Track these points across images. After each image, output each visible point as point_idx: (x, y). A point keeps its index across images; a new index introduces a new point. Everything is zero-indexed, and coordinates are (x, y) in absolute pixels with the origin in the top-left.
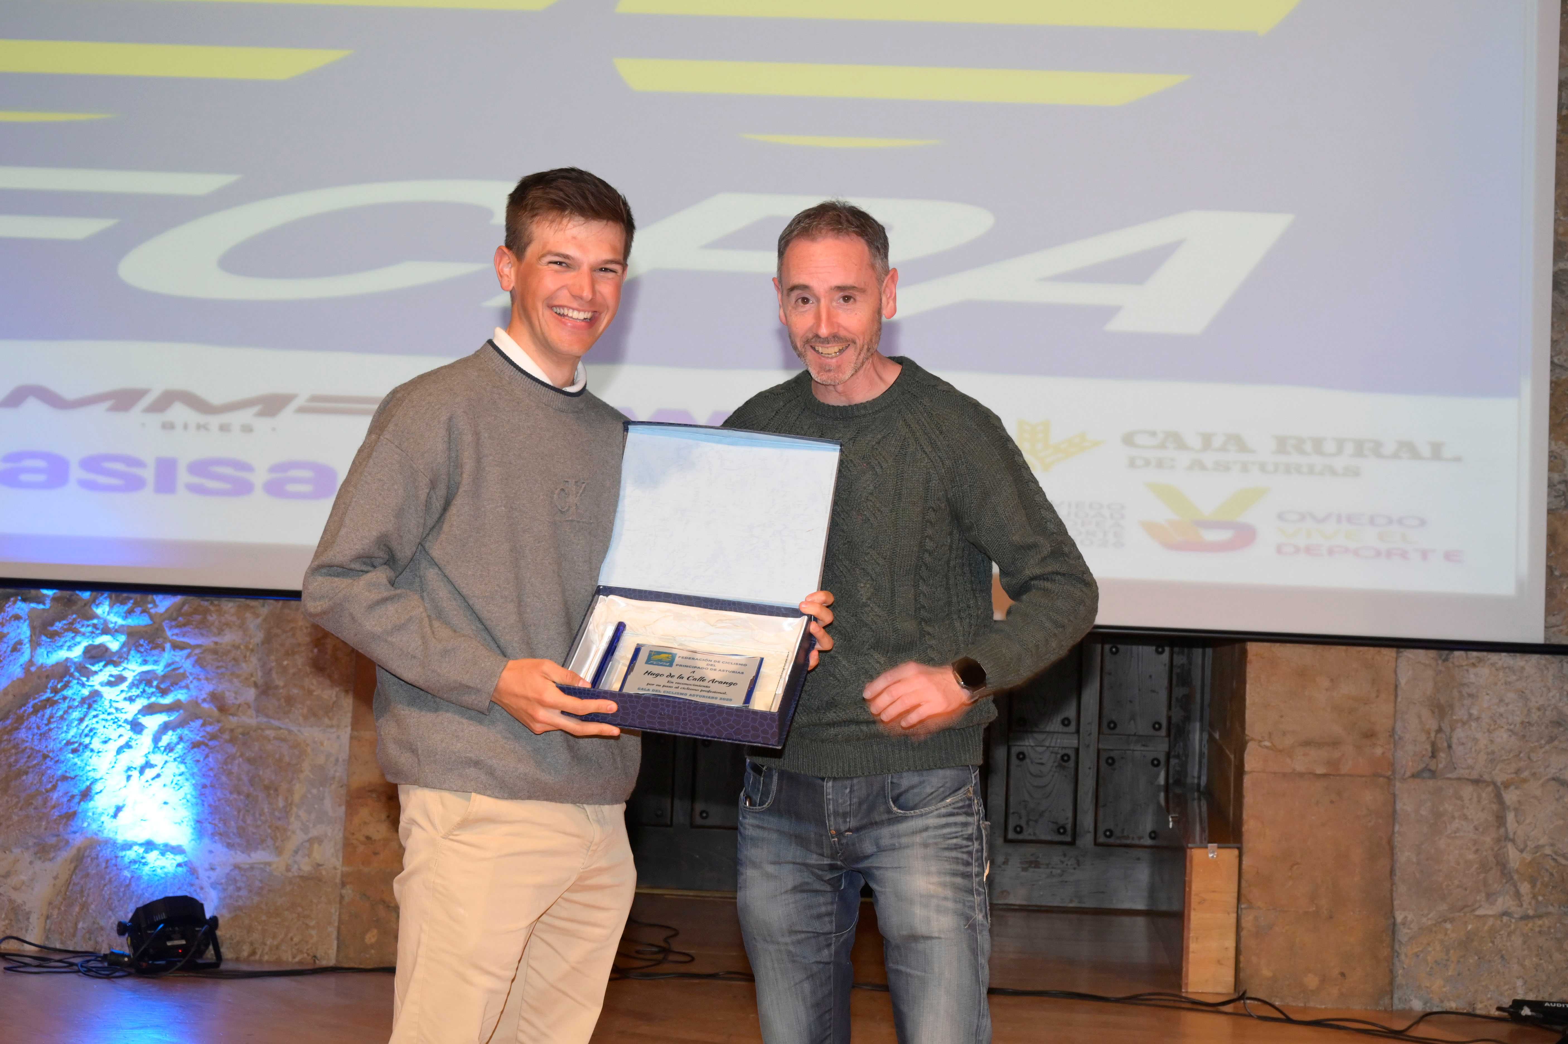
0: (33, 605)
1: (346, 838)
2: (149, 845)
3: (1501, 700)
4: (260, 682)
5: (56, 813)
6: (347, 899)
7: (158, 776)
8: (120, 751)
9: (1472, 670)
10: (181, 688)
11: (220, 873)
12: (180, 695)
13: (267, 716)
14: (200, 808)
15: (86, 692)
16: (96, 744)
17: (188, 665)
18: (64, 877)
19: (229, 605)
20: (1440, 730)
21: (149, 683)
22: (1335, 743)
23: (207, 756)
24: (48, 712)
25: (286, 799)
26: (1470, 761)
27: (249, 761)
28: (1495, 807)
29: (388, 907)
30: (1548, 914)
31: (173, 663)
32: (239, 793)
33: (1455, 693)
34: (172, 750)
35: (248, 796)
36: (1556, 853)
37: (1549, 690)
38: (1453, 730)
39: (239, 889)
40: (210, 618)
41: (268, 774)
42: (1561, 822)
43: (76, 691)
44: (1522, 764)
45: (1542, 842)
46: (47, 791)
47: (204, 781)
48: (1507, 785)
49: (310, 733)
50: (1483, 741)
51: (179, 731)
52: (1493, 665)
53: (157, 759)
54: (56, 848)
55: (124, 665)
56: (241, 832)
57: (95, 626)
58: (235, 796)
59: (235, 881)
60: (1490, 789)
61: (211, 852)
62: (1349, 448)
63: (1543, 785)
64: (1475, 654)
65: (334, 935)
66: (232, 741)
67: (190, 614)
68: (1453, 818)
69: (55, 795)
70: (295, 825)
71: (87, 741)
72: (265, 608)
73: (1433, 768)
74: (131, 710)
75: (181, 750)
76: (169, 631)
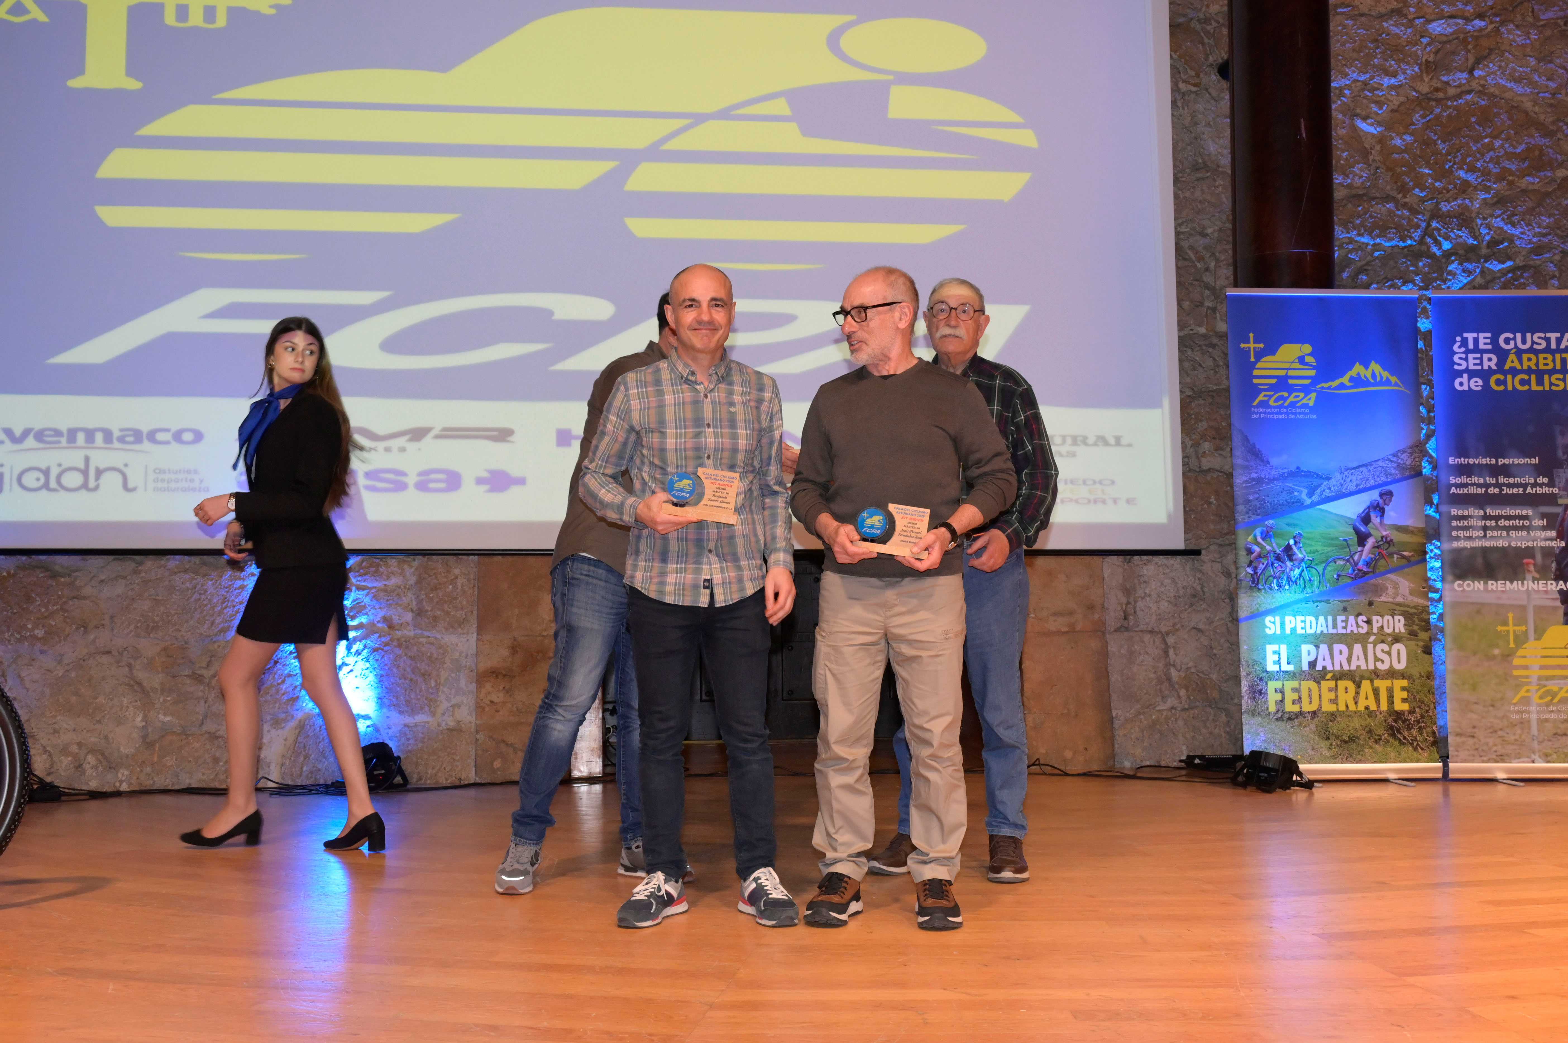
1: (477, 703)
3: (1162, 584)
4: (415, 608)
5: (285, 698)
6: (480, 742)
7: (352, 671)
9: (1145, 567)
10: (364, 614)
11: (394, 730)
12: (363, 619)
13: (421, 629)
14: (380, 690)
17: (367, 600)
18: (291, 738)
19: (393, 562)
20: (1128, 603)
22: (1071, 613)
23: (383, 657)
25: (436, 681)
26: (1147, 620)
27: (411, 658)
28: (1163, 646)
29: (507, 744)
30: (1196, 707)
31: (357, 599)
32: (405, 679)
33: (1136, 581)
34: (360, 654)
35: (411, 680)
36: (1198, 671)
37: (1188, 576)
38: (1136, 602)
39: (408, 739)
40: (381, 570)
41: (423, 666)
42: (1200, 653)
44: (1176, 620)
45: (1191, 664)
46: (278, 684)
47: (382, 672)
48: (1168, 634)
49: (450, 639)
50: (1154, 607)
51: (364, 642)
52: (1156, 563)
53: (350, 660)
54: (285, 720)
56: (408, 702)
58: (403, 680)
59: (406, 735)
60: (1160, 635)
61: (388, 717)
62: (1069, 441)
63: (1188, 632)
64: (1145, 557)
65: (473, 764)
66: (400, 646)
67: (368, 568)
68: (1140, 654)
69: (284, 687)
70: (442, 697)
72: (418, 561)
73: (1126, 625)
75: (365, 653)
76: (355, 577)
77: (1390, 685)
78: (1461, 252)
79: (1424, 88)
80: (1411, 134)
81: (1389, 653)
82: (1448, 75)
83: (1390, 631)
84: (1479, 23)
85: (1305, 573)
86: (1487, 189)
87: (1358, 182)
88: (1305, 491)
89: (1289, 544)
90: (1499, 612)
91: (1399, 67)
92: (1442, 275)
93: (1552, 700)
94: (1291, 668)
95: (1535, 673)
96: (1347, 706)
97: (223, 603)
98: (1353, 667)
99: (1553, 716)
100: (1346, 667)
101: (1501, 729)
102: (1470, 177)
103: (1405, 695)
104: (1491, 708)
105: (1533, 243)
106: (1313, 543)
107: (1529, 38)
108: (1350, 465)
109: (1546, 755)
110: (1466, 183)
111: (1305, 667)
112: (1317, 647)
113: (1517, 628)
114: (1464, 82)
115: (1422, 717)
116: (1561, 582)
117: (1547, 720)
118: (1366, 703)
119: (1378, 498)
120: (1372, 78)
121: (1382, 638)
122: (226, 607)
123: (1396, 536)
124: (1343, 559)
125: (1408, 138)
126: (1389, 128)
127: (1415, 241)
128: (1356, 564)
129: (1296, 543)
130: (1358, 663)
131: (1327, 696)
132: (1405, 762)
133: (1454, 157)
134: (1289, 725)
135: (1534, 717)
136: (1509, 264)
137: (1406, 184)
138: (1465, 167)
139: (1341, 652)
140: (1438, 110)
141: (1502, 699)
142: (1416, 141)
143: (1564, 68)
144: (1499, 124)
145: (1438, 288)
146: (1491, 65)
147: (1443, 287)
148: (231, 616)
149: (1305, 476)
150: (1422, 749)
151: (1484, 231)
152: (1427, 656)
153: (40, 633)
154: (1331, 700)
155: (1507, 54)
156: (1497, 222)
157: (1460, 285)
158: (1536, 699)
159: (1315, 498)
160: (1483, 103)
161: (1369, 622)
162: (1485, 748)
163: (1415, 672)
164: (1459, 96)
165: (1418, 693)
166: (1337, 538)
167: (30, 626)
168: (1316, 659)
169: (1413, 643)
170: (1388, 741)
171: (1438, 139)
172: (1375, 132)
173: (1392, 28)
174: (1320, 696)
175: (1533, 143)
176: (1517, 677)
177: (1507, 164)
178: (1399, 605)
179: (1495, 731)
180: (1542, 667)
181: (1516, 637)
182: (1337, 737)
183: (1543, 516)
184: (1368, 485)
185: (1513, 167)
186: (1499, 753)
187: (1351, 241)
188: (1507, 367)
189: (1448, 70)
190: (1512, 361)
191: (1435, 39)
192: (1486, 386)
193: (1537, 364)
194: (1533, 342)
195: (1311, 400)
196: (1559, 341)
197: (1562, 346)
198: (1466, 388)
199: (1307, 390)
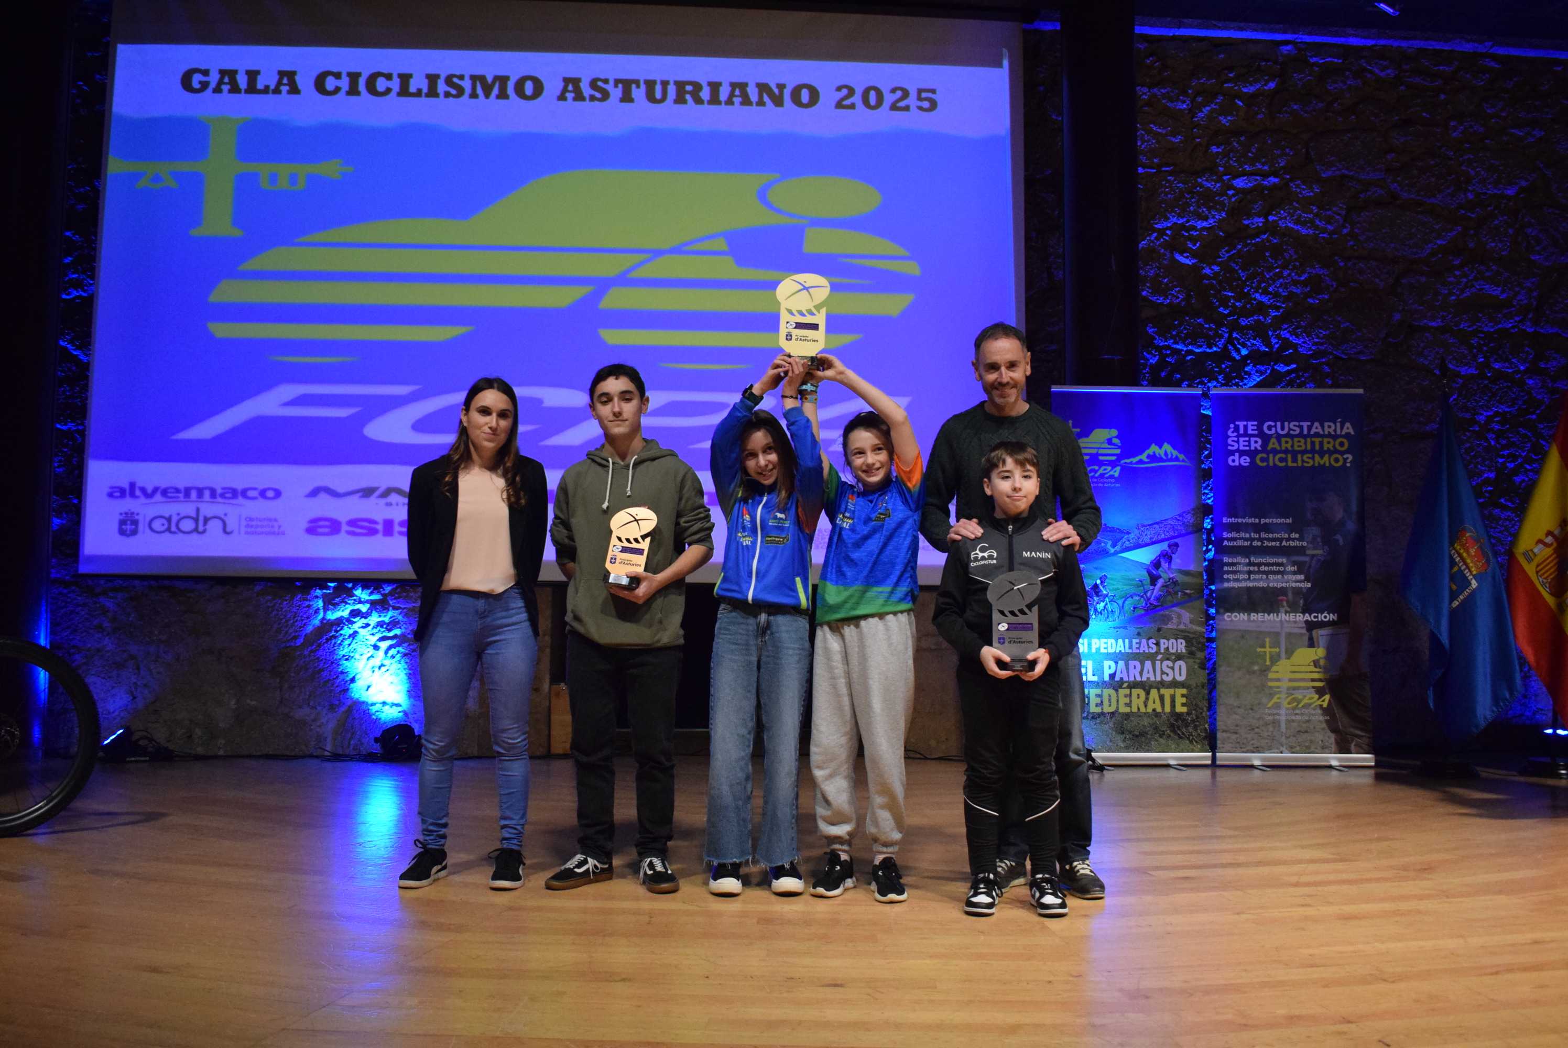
0: (325, 591)
2: (384, 703)
5: (338, 690)
7: (388, 670)
8: (368, 659)
10: (397, 628)
12: (397, 631)
14: (410, 685)
15: (351, 632)
16: (357, 656)
17: (400, 618)
18: (342, 720)
21: (382, 627)
24: (333, 641)
31: (393, 616)
34: (394, 657)
43: (347, 631)
46: (334, 679)
51: (398, 649)
53: (387, 662)
54: (338, 706)
55: (369, 618)
57: (355, 600)
67: (401, 593)
71: (352, 655)
74: (373, 640)
75: (398, 657)
76: (392, 600)
77: (1173, 693)
78: (1256, 357)
79: (1230, 229)
80: (1218, 266)
81: (1173, 668)
82: (1248, 219)
83: (1174, 651)
84: (1273, 180)
85: (1109, 607)
86: (1277, 308)
87: (1175, 301)
88: (1110, 543)
89: (1096, 583)
90: (1259, 637)
91: (1210, 213)
92: (1240, 375)
93: (1297, 705)
94: (1095, 679)
95: (1285, 685)
96: (1139, 709)
97: (294, 617)
98: (1144, 679)
99: (1298, 718)
100: (1139, 679)
101: (1257, 728)
103: (1184, 700)
104: (1250, 711)
105: (1312, 350)
106: (1115, 583)
107: (1312, 191)
108: (1146, 523)
109: (1292, 747)
110: (1260, 303)
111: (1107, 678)
112: (1116, 663)
113: (1273, 650)
114: (1261, 225)
115: (1197, 717)
116: (1307, 615)
117: (1293, 721)
118: (1153, 706)
119: (1167, 549)
120: (1187, 222)
121: (1168, 656)
122: (297, 621)
123: (1180, 578)
124: (1139, 595)
125: (1217, 268)
126: (1201, 261)
127: (1219, 348)
128: (1149, 599)
129: (1102, 582)
130: (1148, 676)
131: (1123, 700)
132: (1183, 752)
133: (1252, 283)
134: (1092, 723)
135: (1283, 718)
136: (1294, 366)
137: (1214, 303)
138: (1260, 291)
139: (1135, 667)
140: (1239, 247)
141: (1259, 704)
142: (1221, 270)
143: (1339, 214)
144: (1287, 258)
145: (1237, 385)
146: (1282, 212)
147: (1241, 384)
148: (301, 627)
149: (1110, 531)
150: (1196, 742)
151: (1274, 341)
152: (1202, 671)
153: (164, 637)
154: (1126, 704)
155: (1294, 203)
156: (1284, 334)
157: (1255, 383)
158: (1285, 704)
159: (1118, 548)
160: (1275, 241)
161: (1157, 644)
162: (1245, 741)
163: (1193, 683)
164: (1257, 235)
165: (1194, 699)
166: (1134, 580)
167: (156, 632)
168: (1115, 672)
169: (1191, 661)
170: (1170, 736)
171: (1239, 269)
172: (1190, 263)
173: (1205, 183)
174: (1118, 701)
175: (1314, 272)
176: (1271, 687)
177: (1293, 289)
178: (1182, 631)
179: (1253, 729)
180: (1291, 680)
181: (1271, 658)
182: (1130, 732)
183: (1293, 565)
184: (1160, 538)
185: (1298, 291)
186: (1255, 746)
187: (1169, 347)
188: (1269, 448)
189: (1249, 215)
190: (1273, 444)
191: (1238, 191)
192: (1253, 462)
193: (1292, 446)
194: (1290, 429)
195: (1117, 472)
196: (1310, 428)
197: (1312, 432)
198: (1237, 464)
199: (1113, 464)
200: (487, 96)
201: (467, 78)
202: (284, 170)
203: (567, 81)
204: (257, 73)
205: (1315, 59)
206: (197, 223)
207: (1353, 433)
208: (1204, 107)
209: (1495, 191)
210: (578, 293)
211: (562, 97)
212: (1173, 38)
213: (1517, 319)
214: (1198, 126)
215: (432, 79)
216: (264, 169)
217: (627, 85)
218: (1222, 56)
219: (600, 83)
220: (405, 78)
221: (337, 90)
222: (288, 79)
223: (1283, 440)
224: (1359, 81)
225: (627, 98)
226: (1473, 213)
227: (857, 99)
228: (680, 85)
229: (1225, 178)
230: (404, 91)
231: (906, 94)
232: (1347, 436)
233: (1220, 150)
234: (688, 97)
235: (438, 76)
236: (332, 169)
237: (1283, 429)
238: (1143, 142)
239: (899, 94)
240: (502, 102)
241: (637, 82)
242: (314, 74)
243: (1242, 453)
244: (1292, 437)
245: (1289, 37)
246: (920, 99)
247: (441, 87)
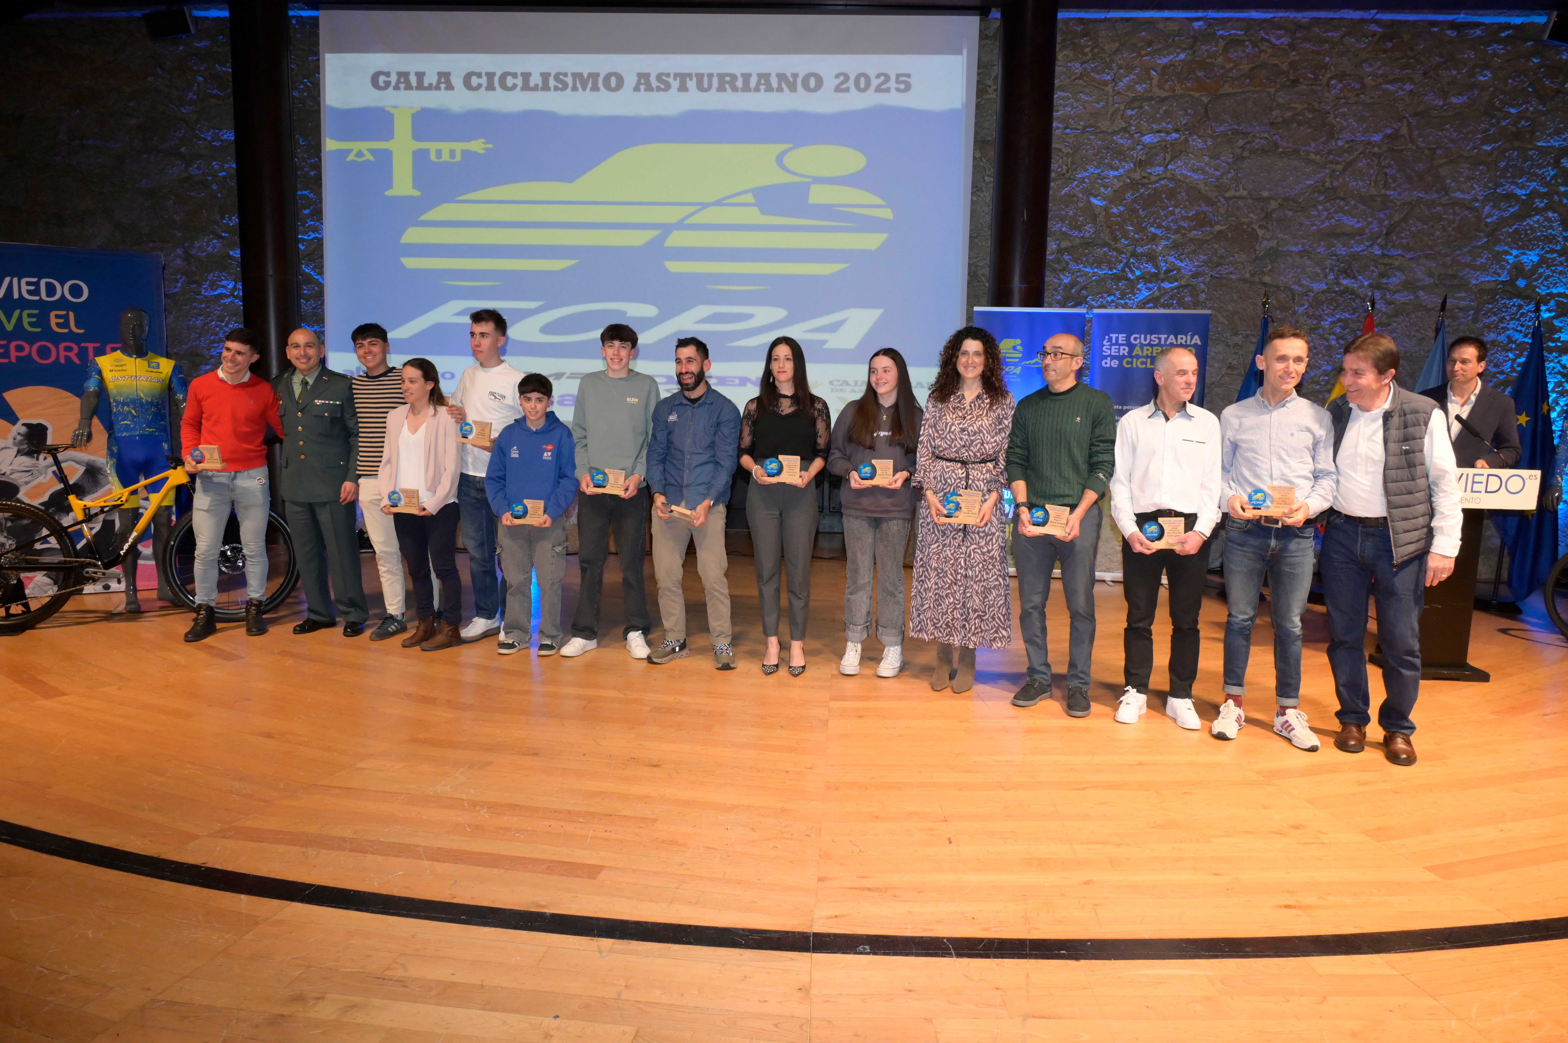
78: (1148, 277)
79: (1137, 176)
80: (1124, 205)
82: (1151, 168)
84: (1175, 135)
86: (1168, 239)
87: (1087, 235)
91: (1121, 164)
92: (1133, 291)
101: (1110, 554)
102: (1158, 232)
105: (1192, 271)
107: (1206, 144)
110: (1155, 235)
114: (1161, 172)
120: (1102, 172)
125: (1122, 208)
126: (1111, 202)
127: (1118, 271)
133: (1149, 219)
136: (1176, 284)
137: (1118, 236)
138: (1155, 225)
141: (1112, 538)
142: (1126, 210)
143: (1227, 162)
144: (1180, 198)
146: (1180, 162)
151: (1162, 265)
155: (1190, 154)
156: (1171, 259)
160: (1171, 185)
164: (1157, 182)
171: (1140, 208)
172: (1102, 205)
173: (1119, 140)
175: (1200, 209)
185: (1186, 225)
186: (1107, 567)
187: (1080, 270)
188: (1134, 354)
189: (1152, 166)
190: (1137, 351)
191: (1144, 146)
192: (1121, 364)
193: (1152, 353)
194: (1151, 340)
195: (1018, 370)
196: (1166, 339)
197: (1168, 343)
198: (1108, 365)
199: (1016, 365)
200: (584, 89)
201: (569, 75)
202: (445, 147)
203: (640, 75)
204: (423, 74)
205: (1221, 32)
206: (390, 186)
207: (1199, 343)
208: (1125, 77)
209: (1363, 138)
210: (650, 234)
211: (637, 89)
212: (1105, 20)
213: (1368, 244)
214: (1119, 93)
215: (545, 76)
216: (432, 146)
217: (683, 77)
218: (1143, 33)
219: (664, 77)
220: (526, 76)
221: (480, 86)
222: (445, 79)
223: (1145, 348)
224: (1257, 50)
225: (683, 88)
226: (1340, 157)
227: (851, 84)
228: (721, 76)
229: (1136, 135)
230: (526, 87)
231: (887, 78)
232: (1195, 346)
233: (1133, 113)
234: (727, 86)
235: (549, 74)
236: (477, 146)
237: (1145, 340)
238: (1073, 108)
239: (882, 78)
240: (595, 94)
241: (690, 75)
242: (463, 74)
243: (1113, 358)
244: (1152, 346)
245: (1200, 14)
246: (898, 82)
247: (552, 83)
